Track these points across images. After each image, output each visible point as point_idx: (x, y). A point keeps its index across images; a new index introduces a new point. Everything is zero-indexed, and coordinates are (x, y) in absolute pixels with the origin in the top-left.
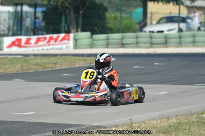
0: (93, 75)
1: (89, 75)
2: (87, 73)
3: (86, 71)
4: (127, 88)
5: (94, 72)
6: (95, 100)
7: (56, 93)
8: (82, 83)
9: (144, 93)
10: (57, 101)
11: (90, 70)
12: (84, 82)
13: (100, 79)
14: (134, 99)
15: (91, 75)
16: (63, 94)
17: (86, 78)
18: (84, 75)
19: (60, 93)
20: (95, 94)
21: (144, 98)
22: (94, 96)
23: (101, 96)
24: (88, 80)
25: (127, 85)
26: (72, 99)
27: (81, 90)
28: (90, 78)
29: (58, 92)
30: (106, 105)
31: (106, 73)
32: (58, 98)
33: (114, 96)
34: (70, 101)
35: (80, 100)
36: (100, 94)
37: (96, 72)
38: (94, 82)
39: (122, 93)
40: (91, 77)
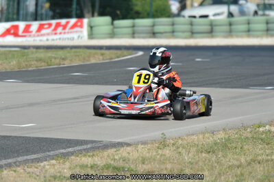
0: (148, 79)
1: (142, 79)
2: (140, 76)
3: (138, 73)
5: (149, 75)
6: (154, 112)
7: (98, 103)
8: (134, 90)
9: (211, 103)
11: (145, 72)
12: (138, 88)
13: (156, 83)
14: (201, 111)
15: (145, 78)
16: (109, 104)
17: (139, 82)
18: (135, 79)
19: (106, 104)
20: (155, 105)
21: (211, 109)
22: (152, 107)
23: (163, 107)
24: (143, 86)
25: (188, 92)
26: (123, 112)
27: (135, 99)
28: (144, 82)
29: (102, 101)
30: (167, 119)
32: (101, 110)
33: (178, 107)
34: (120, 114)
35: (134, 112)
36: (160, 105)
37: (152, 75)
39: (188, 103)
40: (146, 81)
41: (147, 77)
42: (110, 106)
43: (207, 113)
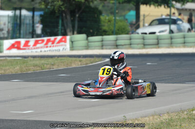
0: (110, 72)
1: (106, 72)
2: (104, 70)
3: (103, 68)
4: (140, 83)
6: (112, 94)
7: (76, 88)
8: (100, 79)
9: (155, 88)
10: (77, 95)
11: (107, 67)
12: (102, 78)
13: (116, 75)
14: (147, 93)
15: (107, 71)
16: (83, 89)
17: (103, 74)
18: (101, 71)
19: (80, 88)
20: (112, 89)
21: (156, 92)
22: (110, 90)
23: (118, 90)
24: (105, 76)
25: (140, 81)
26: (91, 93)
27: (100, 85)
28: (107, 74)
29: (78, 87)
31: (121, 70)
32: (78, 92)
33: (130, 90)
34: (90, 95)
35: (98, 94)
36: (116, 89)
37: (112, 69)
38: (111, 78)
39: (137, 87)
40: (108, 73)
41: (109, 70)
42: (83, 90)
43: (152, 94)
